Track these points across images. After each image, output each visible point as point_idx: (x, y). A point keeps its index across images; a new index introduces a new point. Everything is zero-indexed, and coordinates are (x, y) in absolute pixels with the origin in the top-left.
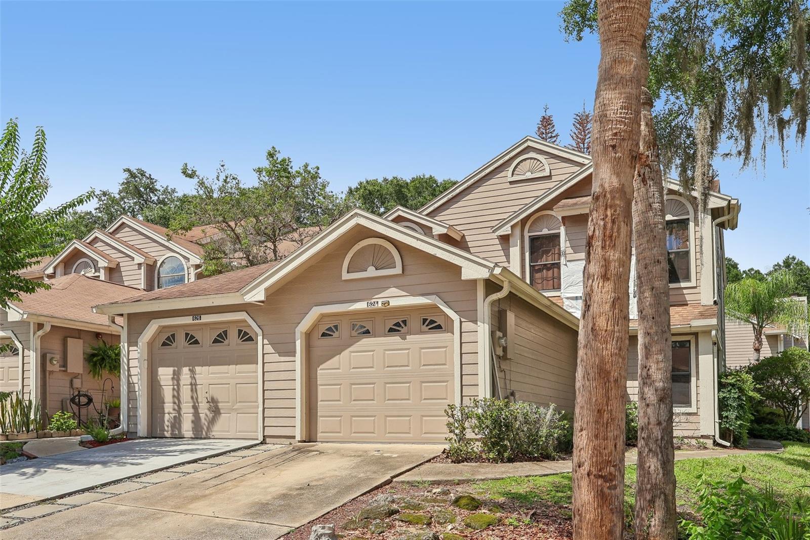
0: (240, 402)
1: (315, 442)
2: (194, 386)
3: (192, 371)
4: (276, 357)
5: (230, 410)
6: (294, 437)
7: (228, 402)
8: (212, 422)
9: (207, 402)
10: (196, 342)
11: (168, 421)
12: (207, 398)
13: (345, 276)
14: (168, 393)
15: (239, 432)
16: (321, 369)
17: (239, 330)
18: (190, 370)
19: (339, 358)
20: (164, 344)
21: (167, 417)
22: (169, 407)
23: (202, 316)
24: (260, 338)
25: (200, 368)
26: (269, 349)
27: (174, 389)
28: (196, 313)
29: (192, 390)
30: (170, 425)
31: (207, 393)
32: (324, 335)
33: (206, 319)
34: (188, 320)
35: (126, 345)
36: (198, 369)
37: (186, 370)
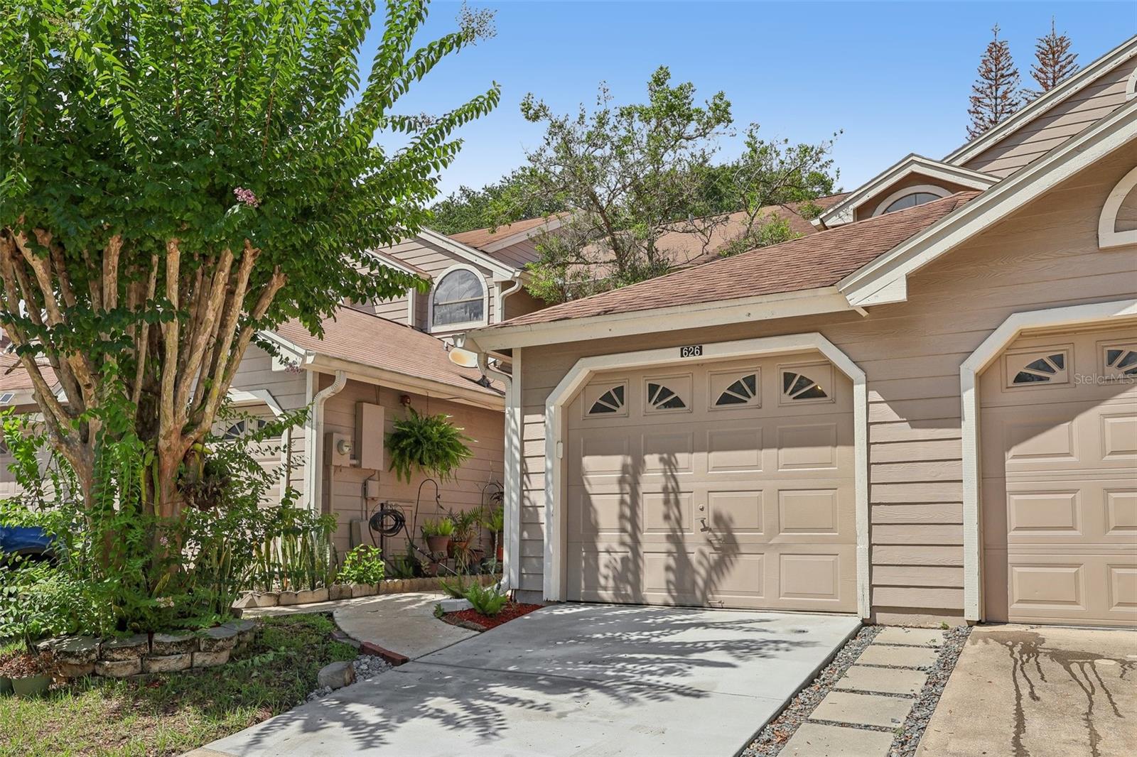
0: (787, 530)
1: (1005, 623)
2: (672, 494)
3: (669, 464)
4: (905, 431)
5: (762, 548)
6: (960, 613)
7: (757, 530)
8: (719, 567)
9: (702, 530)
10: (677, 403)
11: (607, 566)
12: (703, 522)
13: (1109, 238)
14: (607, 509)
15: (787, 594)
16: (1014, 457)
17: (785, 374)
18: (661, 460)
19: (1070, 429)
20: (597, 409)
21: (603, 558)
22: (609, 539)
23: (704, 346)
24: (859, 390)
25: (686, 455)
26: (884, 411)
27: (622, 502)
28: (691, 340)
29: (667, 502)
30: (611, 574)
31: (702, 509)
32: (1021, 378)
33: (712, 352)
34: (671, 356)
35: (518, 411)
36: (682, 458)
37: (652, 460)
